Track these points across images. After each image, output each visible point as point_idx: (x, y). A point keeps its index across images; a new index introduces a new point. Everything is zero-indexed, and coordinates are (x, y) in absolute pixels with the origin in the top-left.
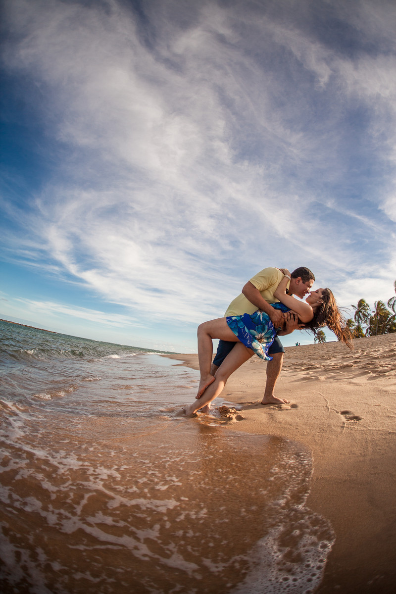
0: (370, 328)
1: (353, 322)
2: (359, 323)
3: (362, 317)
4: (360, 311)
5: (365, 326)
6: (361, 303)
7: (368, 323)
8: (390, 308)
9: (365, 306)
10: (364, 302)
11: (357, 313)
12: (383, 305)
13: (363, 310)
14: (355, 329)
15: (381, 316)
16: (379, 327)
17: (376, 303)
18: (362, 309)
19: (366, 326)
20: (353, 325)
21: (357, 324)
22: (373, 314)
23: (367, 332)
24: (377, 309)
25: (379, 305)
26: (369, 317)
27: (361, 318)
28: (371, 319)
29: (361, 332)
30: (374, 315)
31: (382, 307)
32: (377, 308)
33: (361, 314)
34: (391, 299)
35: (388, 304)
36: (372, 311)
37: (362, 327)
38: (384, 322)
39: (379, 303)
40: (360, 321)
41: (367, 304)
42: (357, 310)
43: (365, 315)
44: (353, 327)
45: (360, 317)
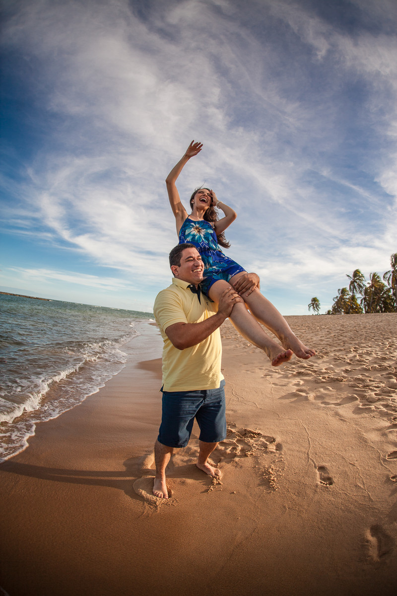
0: (365, 299)
1: (347, 291)
2: (353, 293)
3: (357, 287)
4: (355, 281)
5: (359, 297)
6: (356, 274)
7: (363, 294)
8: (385, 281)
9: (360, 277)
10: (359, 272)
11: (352, 283)
12: (378, 277)
13: (358, 281)
14: (349, 299)
15: (376, 288)
16: (374, 298)
17: (372, 275)
18: (357, 279)
19: (361, 296)
20: (348, 295)
21: (352, 294)
22: (368, 286)
23: (361, 303)
24: (372, 281)
25: (375, 278)
26: (364, 288)
27: (356, 289)
28: (366, 290)
29: (355, 302)
30: (370, 287)
31: (378, 279)
32: (373, 279)
33: (356, 284)
34: (386, 273)
35: (384, 277)
36: (367, 283)
37: (356, 297)
38: (379, 294)
39: (374, 275)
40: (355, 292)
41: (362, 275)
42: (352, 280)
43: (360, 286)
44: (348, 297)
45: (354, 287)
